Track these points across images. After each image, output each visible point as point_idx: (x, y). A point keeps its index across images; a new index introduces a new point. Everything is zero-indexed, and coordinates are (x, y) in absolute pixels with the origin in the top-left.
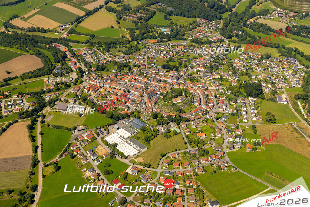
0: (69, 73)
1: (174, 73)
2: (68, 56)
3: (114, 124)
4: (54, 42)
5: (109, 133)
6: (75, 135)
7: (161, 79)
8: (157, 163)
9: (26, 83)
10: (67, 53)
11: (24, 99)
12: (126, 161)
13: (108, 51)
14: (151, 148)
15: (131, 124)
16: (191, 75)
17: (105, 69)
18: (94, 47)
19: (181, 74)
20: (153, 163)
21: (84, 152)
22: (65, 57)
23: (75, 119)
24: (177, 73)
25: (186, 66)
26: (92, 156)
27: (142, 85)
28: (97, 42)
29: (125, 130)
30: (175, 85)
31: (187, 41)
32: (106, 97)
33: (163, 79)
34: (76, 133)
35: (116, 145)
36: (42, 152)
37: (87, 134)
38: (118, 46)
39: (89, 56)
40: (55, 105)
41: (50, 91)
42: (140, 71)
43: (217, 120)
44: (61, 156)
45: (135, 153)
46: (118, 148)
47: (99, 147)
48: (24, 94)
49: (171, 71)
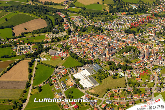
0: (62, 32)
1: (132, 36)
2: (65, 21)
3: (81, 66)
4: (59, 12)
5: (77, 72)
6: (56, 71)
7: (121, 39)
8: (103, 94)
9: (34, 36)
10: (64, 19)
11: (31, 46)
12: (83, 91)
13: (91, 19)
14: (102, 84)
15: (93, 67)
16: (143, 38)
17: (86, 31)
18: (83, 16)
19: (137, 37)
20: (101, 94)
21: (59, 82)
22: (62, 21)
23: (58, 61)
24: (134, 36)
25: (142, 32)
26: (62, 86)
27: (107, 43)
28: (86, 13)
29: (88, 71)
30: (129, 44)
31: (149, 14)
32: (81, 49)
33: (123, 39)
34: (57, 70)
35: (79, 80)
36: (34, 79)
37: (63, 71)
38: (99, 16)
39: (79, 21)
40: (48, 51)
41: (47, 42)
42: (109, 33)
43: (153, 70)
44: (44, 83)
45: (90, 87)
46: (80, 82)
47: (69, 80)
48: (32, 43)
49: (130, 34)
